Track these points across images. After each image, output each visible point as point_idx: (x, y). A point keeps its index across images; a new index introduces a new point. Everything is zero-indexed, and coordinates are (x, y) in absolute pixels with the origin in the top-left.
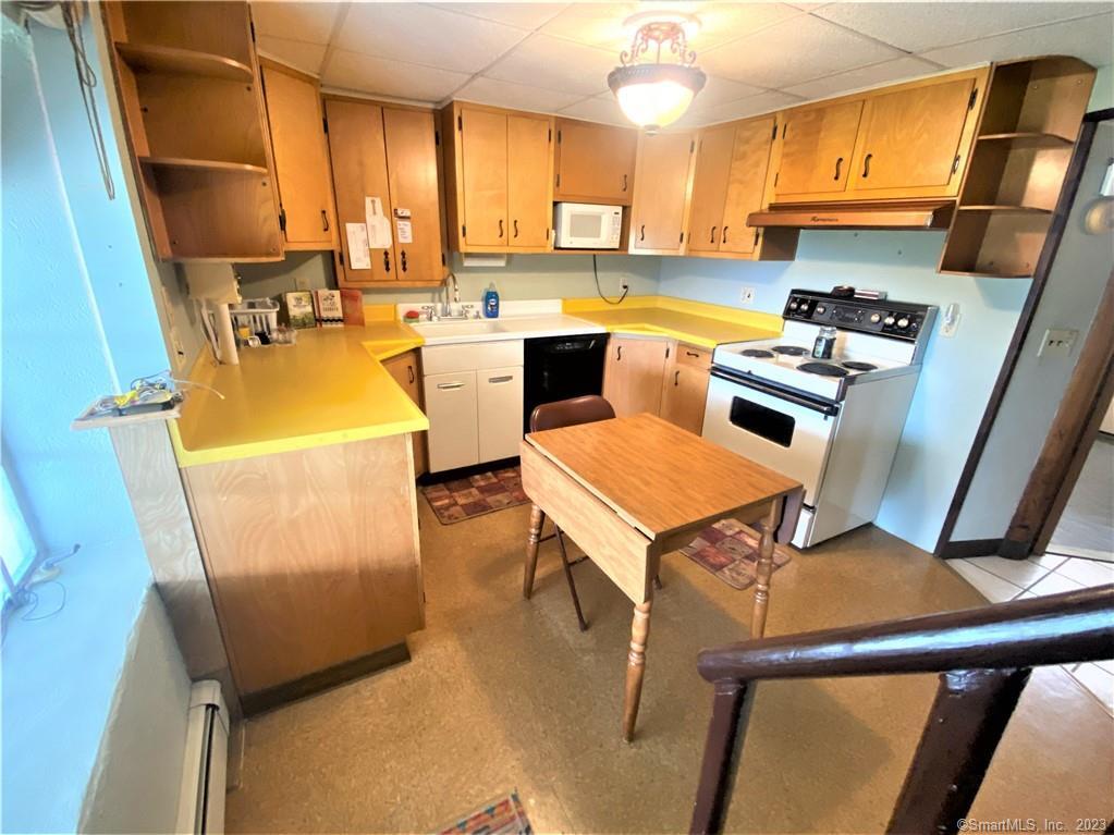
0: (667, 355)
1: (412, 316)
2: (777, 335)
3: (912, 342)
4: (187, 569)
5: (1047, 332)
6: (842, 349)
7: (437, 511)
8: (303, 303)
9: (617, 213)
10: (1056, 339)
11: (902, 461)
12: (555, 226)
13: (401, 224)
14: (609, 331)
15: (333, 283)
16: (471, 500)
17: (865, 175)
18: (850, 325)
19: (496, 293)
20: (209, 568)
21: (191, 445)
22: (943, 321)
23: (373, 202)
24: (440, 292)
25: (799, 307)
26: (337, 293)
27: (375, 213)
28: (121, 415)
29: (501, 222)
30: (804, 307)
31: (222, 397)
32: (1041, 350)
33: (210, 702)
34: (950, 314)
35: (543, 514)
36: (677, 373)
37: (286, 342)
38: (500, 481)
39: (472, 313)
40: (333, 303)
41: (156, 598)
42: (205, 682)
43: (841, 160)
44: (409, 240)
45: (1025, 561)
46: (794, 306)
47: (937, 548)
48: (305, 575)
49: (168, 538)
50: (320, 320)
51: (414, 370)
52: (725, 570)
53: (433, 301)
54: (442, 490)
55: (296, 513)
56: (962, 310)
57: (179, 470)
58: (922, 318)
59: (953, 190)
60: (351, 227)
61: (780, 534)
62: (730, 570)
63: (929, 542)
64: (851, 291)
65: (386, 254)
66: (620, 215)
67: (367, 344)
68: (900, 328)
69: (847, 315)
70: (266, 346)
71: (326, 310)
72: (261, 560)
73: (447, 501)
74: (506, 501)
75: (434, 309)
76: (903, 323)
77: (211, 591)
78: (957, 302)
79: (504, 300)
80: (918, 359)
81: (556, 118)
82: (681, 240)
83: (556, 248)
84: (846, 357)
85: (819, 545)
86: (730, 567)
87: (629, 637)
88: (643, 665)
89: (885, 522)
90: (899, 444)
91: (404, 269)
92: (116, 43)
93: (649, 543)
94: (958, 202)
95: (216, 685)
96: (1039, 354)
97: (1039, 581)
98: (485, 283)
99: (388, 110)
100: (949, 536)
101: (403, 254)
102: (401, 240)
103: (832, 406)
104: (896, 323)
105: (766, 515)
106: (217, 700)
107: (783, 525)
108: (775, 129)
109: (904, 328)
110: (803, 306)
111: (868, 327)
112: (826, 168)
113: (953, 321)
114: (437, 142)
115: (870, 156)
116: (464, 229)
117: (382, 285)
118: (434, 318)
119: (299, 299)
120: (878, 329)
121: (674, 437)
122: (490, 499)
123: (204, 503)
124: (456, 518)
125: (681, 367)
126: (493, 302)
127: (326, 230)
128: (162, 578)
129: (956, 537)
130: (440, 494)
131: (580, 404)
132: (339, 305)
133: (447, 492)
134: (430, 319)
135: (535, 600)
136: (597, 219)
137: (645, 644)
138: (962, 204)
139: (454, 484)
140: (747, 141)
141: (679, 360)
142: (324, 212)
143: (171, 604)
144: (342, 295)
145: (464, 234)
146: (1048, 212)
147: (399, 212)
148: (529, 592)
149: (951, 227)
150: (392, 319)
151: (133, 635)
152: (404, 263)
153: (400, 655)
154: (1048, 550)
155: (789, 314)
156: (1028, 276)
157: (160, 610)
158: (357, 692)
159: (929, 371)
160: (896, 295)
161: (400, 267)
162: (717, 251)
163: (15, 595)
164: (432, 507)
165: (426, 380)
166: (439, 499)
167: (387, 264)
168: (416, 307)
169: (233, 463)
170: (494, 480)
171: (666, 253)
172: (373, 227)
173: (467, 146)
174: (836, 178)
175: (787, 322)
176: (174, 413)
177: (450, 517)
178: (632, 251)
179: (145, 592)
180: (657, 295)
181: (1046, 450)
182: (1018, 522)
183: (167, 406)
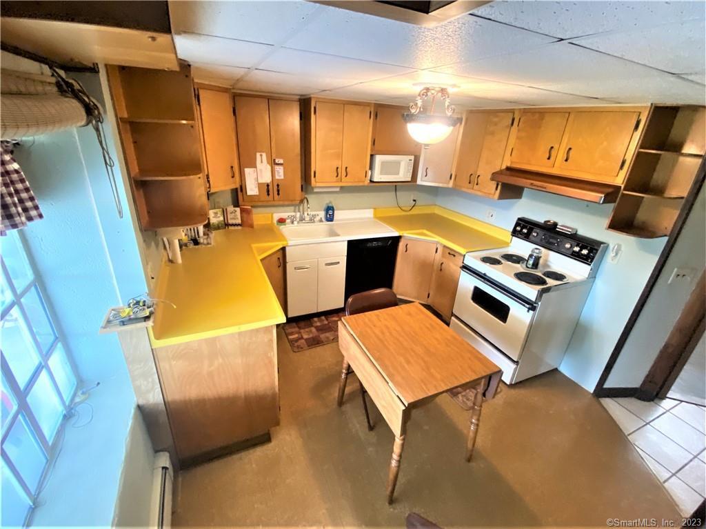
0: (436, 252)
1: (282, 221)
2: (507, 244)
3: (590, 265)
4: (154, 398)
5: (676, 269)
6: (546, 261)
7: (291, 342)
8: (219, 215)
9: (411, 160)
10: (682, 273)
11: (577, 334)
12: (371, 168)
13: (277, 168)
14: (401, 235)
15: (236, 204)
16: (311, 336)
17: (566, 160)
18: (553, 247)
19: (333, 207)
20: (165, 397)
21: (158, 337)
22: (610, 254)
23: (261, 155)
24: (299, 205)
25: (522, 230)
26: (238, 209)
27: (262, 162)
28: (124, 325)
29: (337, 168)
30: (525, 231)
31: (175, 307)
32: (671, 279)
33: (165, 466)
34: (614, 251)
35: (349, 366)
36: (442, 264)
37: (208, 244)
38: (329, 323)
39: (318, 218)
40: (235, 216)
41: (138, 413)
42: (161, 453)
43: (552, 148)
44: (282, 177)
45: (652, 403)
46: (518, 228)
47: (595, 390)
48: (215, 399)
49: (145, 383)
50: (227, 225)
51: (281, 261)
52: (460, 395)
53: (295, 212)
54: (294, 327)
55: (212, 368)
56: (623, 248)
57: (152, 349)
58: (597, 250)
59: (620, 180)
60: (247, 171)
61: (487, 394)
62: (462, 396)
63: (591, 387)
64: (555, 225)
65: (268, 185)
66: (413, 161)
67: (254, 246)
68: (582, 255)
69: (551, 240)
70: (197, 247)
71: (231, 219)
72: (193, 392)
73: (296, 336)
74: (332, 338)
75: (295, 217)
76: (585, 252)
77: (166, 408)
78: (620, 243)
79: (338, 210)
80: (593, 276)
81: (375, 104)
82: (451, 178)
83: (371, 181)
84: (548, 266)
85: (521, 382)
86: (463, 394)
87: (392, 451)
88: (399, 467)
89: (565, 369)
90: (577, 323)
91: (278, 194)
92: (120, 118)
93: (404, 408)
94: (622, 188)
95: (167, 454)
96: (669, 282)
97: (658, 417)
98: (327, 200)
99: (272, 99)
100: (603, 385)
101: (278, 185)
102: (277, 177)
103: (532, 305)
104: (581, 250)
105: (479, 384)
106: (167, 463)
107: (489, 388)
108: (513, 120)
109: (585, 255)
110: (524, 228)
111: (563, 250)
112: (542, 151)
113: (617, 254)
114: (301, 119)
115: (570, 149)
116: (315, 173)
117: (265, 204)
118: (295, 222)
119: (216, 213)
120: (570, 252)
121: (431, 324)
122: (323, 336)
123: (164, 365)
124: (302, 348)
125: (444, 260)
126: (330, 212)
127: (233, 177)
128: (141, 402)
129: (607, 385)
130: (293, 330)
131: (376, 294)
132: (239, 217)
133: (297, 329)
134: (293, 223)
135: (344, 408)
136: (398, 163)
137: (400, 456)
138: (625, 189)
139: (302, 324)
140: (496, 124)
141: (443, 255)
142: (232, 167)
143: (146, 415)
144: (241, 211)
145: (315, 176)
146: (682, 198)
147: (277, 161)
148: (341, 403)
149: (617, 202)
150: (270, 222)
151: (128, 439)
152: (278, 191)
153: (266, 439)
154: (668, 396)
155: (515, 233)
156: (666, 236)
157: (140, 418)
158: (241, 459)
159: (599, 283)
160: (583, 232)
161: (276, 193)
162: (473, 189)
163: (68, 412)
164: (288, 339)
165: (288, 265)
166: (292, 334)
167: (268, 191)
168: (284, 215)
169: (179, 345)
170: (326, 322)
171: (441, 185)
172: (261, 170)
173: (319, 125)
174: (549, 159)
175: (514, 238)
176: (150, 323)
177: (298, 347)
178: (419, 182)
179: (133, 411)
180: (436, 205)
181: (670, 339)
182: (649, 379)
183: (147, 318)
